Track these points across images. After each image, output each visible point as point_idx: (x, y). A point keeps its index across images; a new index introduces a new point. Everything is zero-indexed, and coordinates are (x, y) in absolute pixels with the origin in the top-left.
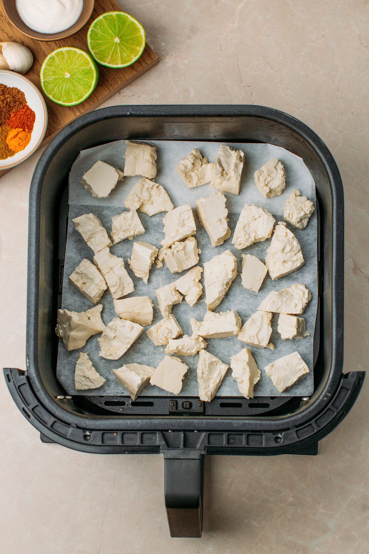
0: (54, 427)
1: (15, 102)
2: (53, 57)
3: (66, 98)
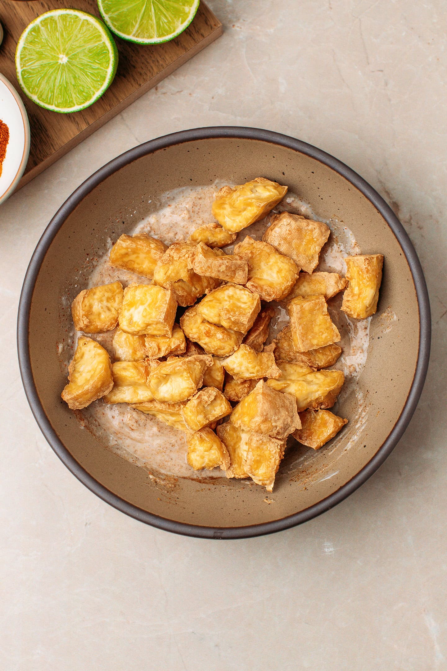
2: (37, 28)
3: (62, 99)
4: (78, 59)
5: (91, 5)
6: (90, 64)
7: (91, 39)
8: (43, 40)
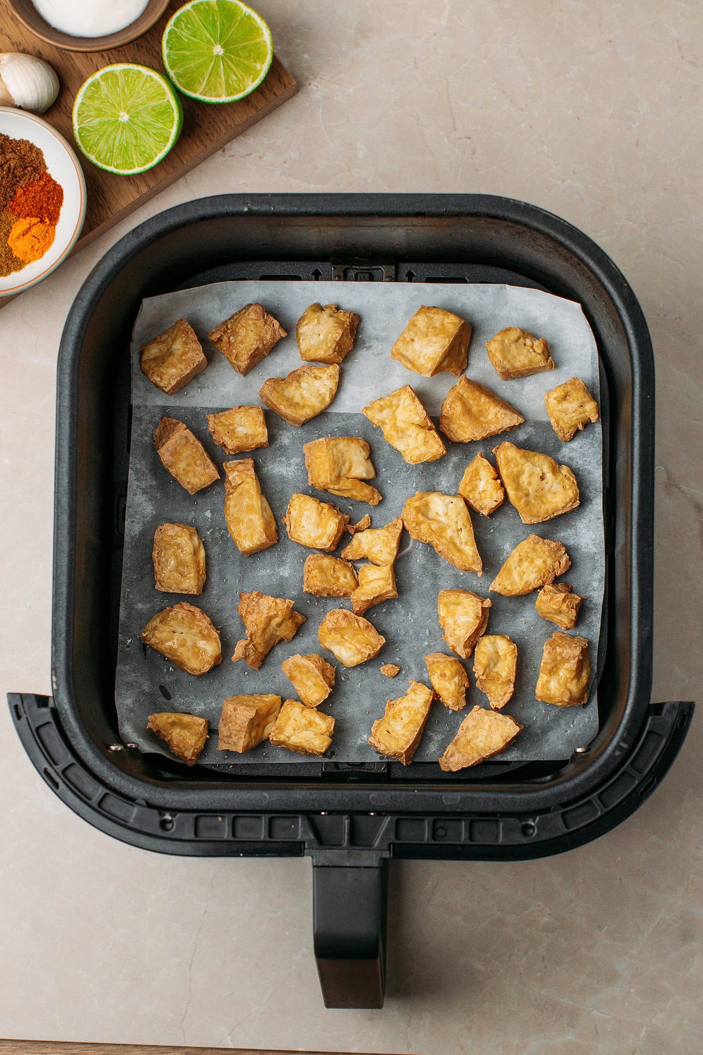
0: (104, 805)
1: (26, 168)
2: (96, 83)
3: (122, 160)
4: (140, 118)
5: (155, 57)
6: (152, 123)
7: (154, 97)
8: (102, 95)
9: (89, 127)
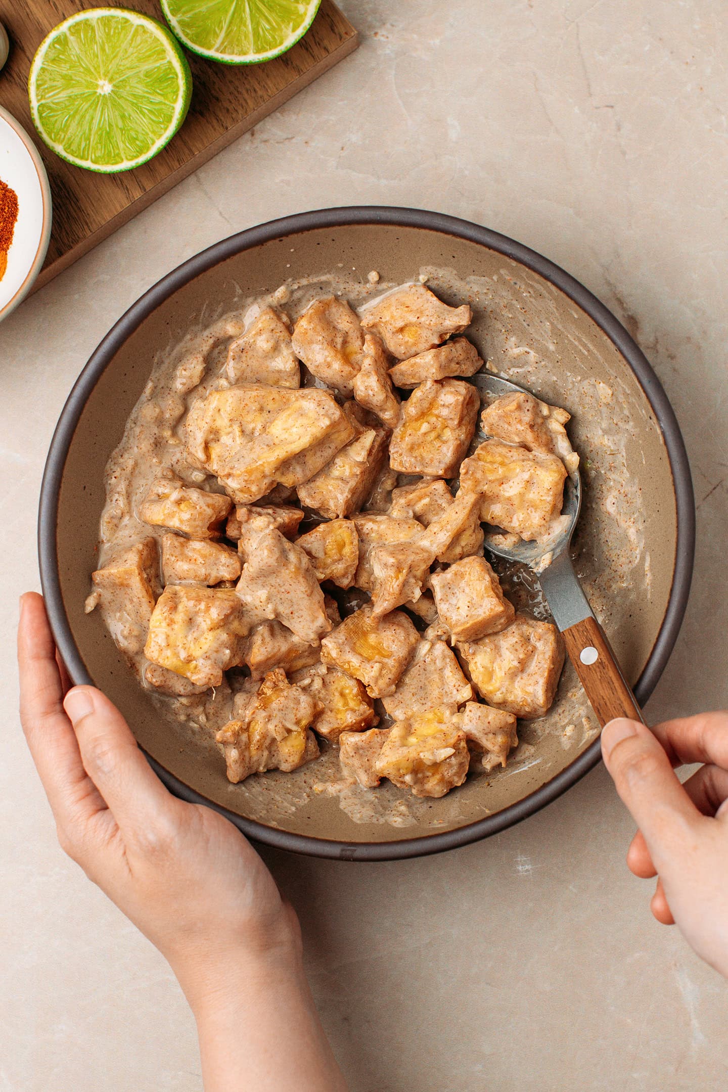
2: (62, 37)
3: (103, 152)
4: (128, 88)
6: (147, 95)
7: (149, 56)
8: (72, 57)
9: (53, 103)
